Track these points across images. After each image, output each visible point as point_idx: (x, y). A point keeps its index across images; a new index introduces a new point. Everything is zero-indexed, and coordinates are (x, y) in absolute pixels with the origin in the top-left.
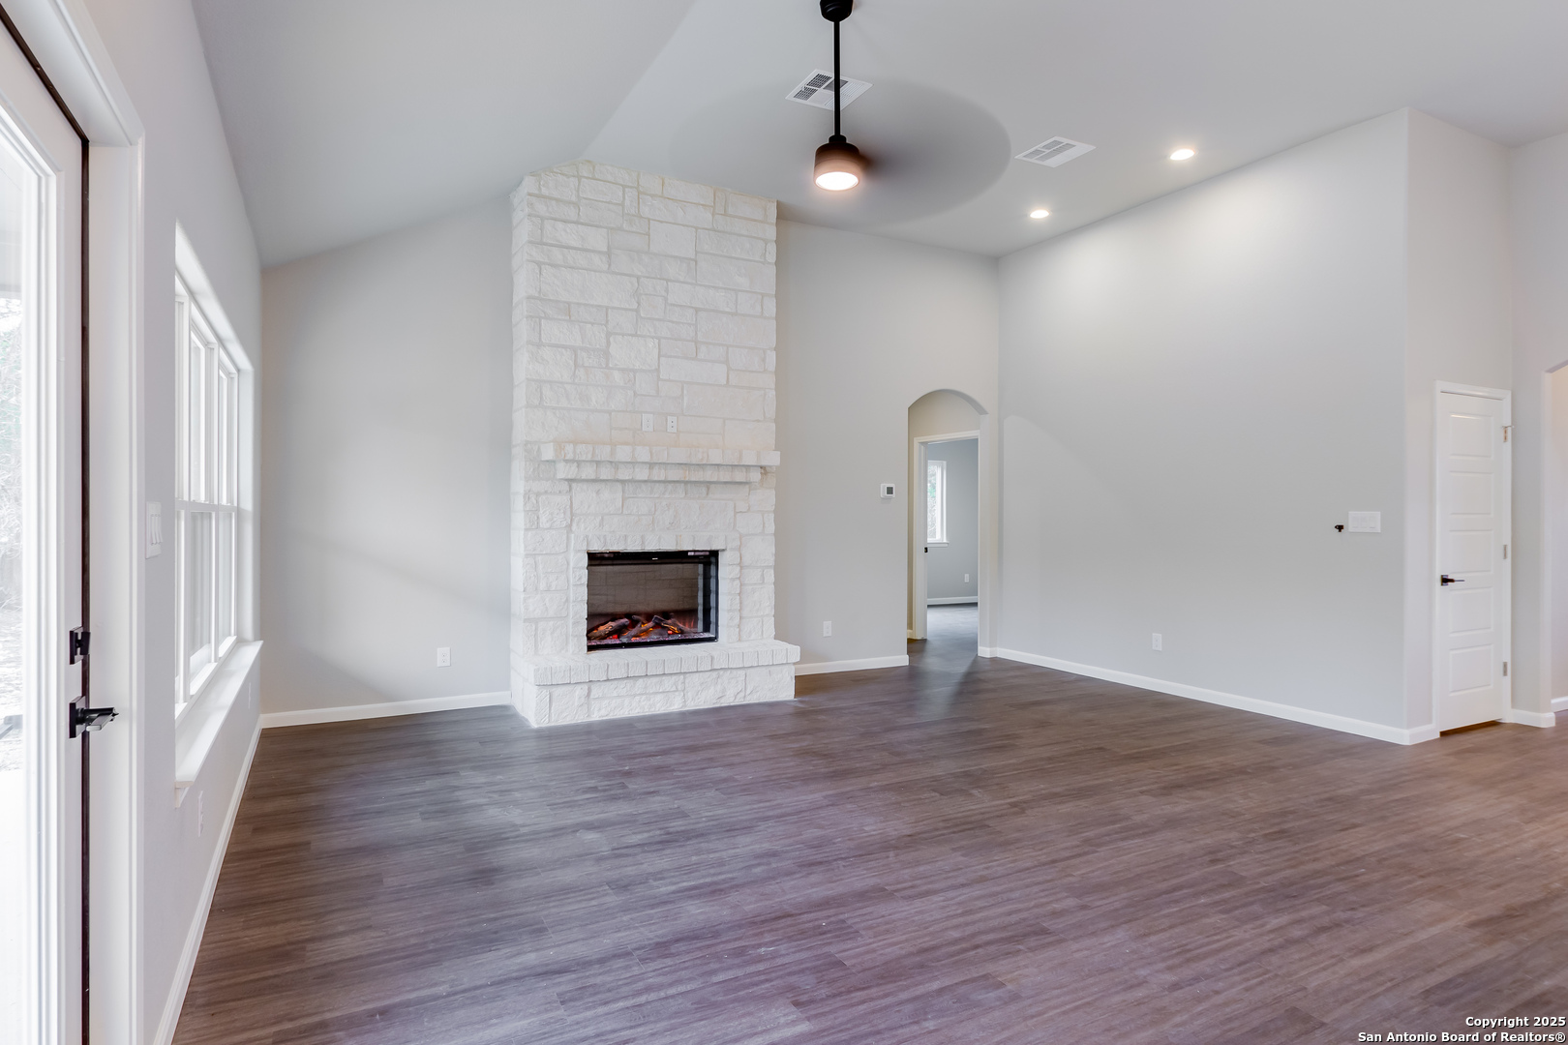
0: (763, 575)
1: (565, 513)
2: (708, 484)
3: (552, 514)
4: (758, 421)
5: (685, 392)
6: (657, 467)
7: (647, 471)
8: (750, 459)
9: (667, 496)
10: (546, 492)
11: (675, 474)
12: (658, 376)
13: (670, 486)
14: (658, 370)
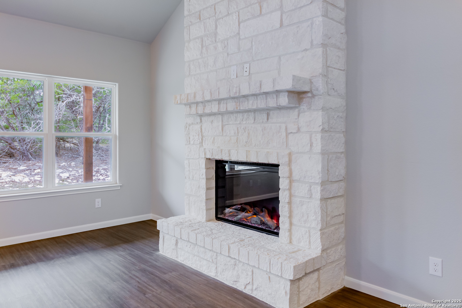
0: (310, 190)
1: (198, 135)
2: (268, 111)
3: (193, 136)
4: (306, 50)
5: (253, 43)
6: (222, 102)
7: (217, 106)
8: (267, 88)
9: (244, 122)
10: (192, 123)
11: (231, 106)
12: (240, 39)
13: (245, 115)
14: (239, 34)
